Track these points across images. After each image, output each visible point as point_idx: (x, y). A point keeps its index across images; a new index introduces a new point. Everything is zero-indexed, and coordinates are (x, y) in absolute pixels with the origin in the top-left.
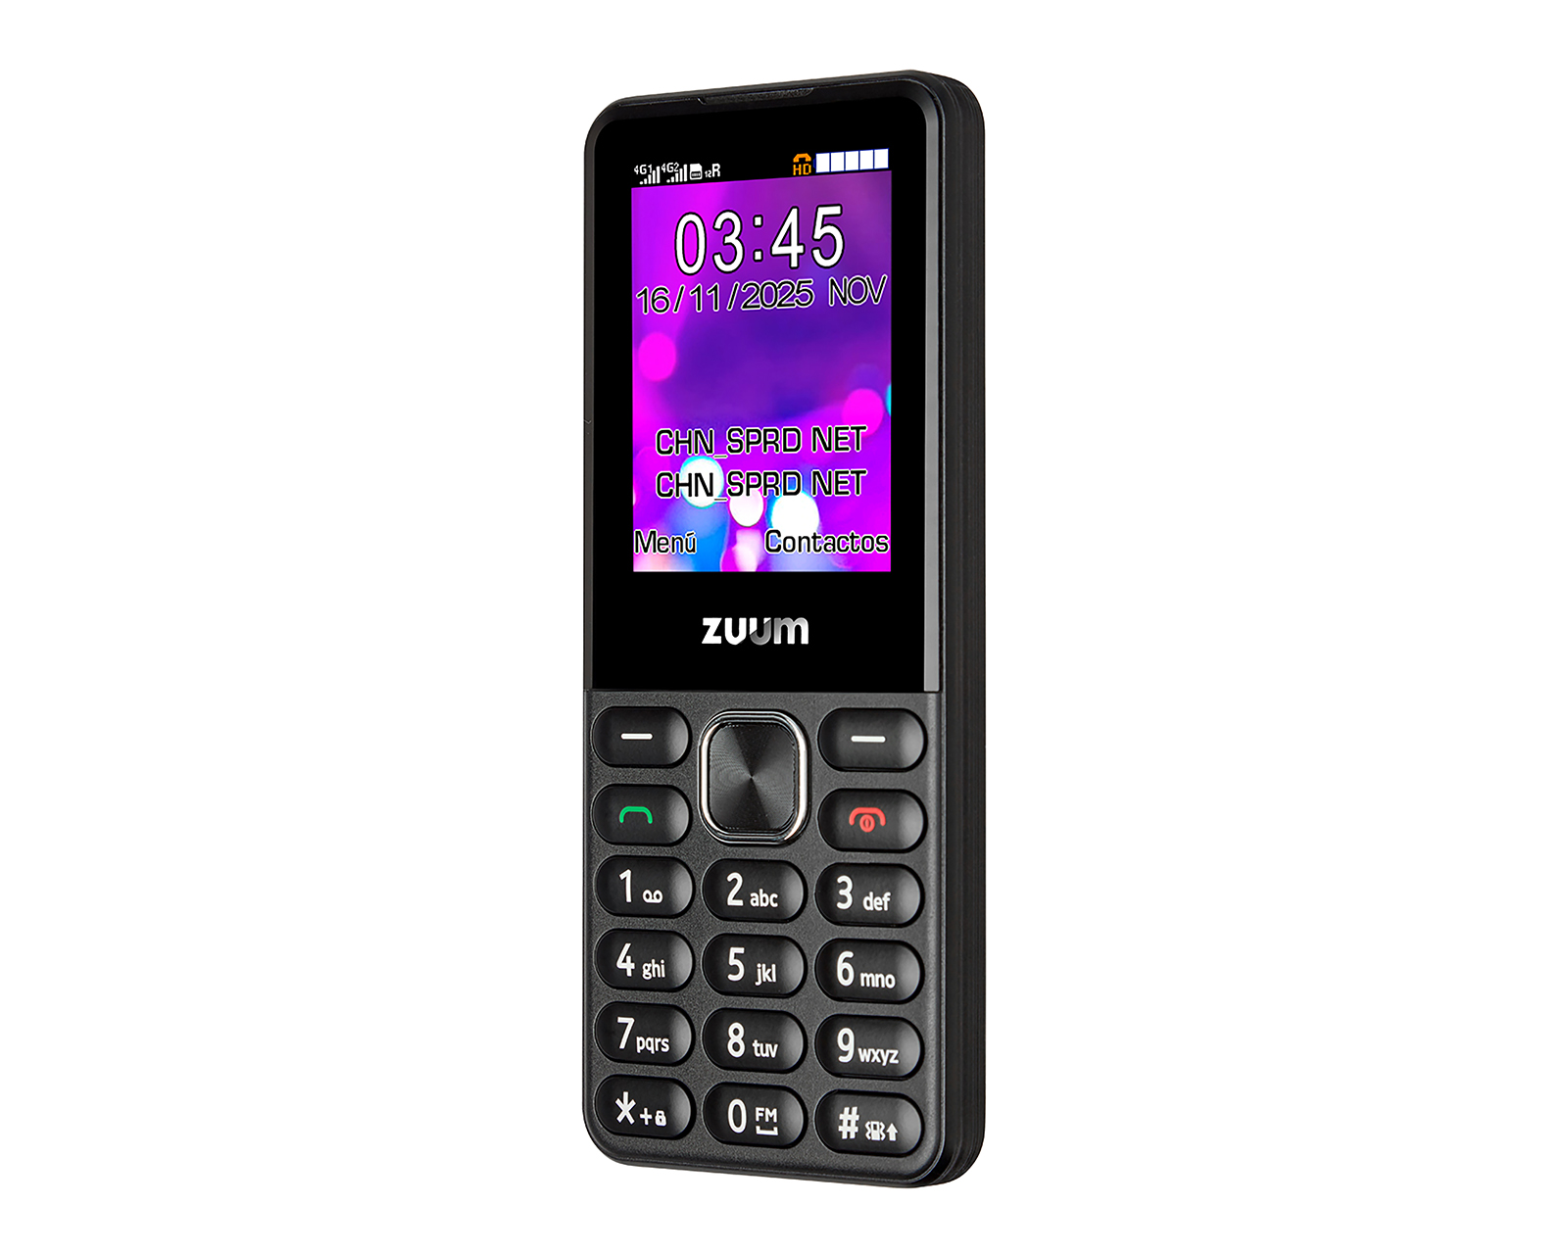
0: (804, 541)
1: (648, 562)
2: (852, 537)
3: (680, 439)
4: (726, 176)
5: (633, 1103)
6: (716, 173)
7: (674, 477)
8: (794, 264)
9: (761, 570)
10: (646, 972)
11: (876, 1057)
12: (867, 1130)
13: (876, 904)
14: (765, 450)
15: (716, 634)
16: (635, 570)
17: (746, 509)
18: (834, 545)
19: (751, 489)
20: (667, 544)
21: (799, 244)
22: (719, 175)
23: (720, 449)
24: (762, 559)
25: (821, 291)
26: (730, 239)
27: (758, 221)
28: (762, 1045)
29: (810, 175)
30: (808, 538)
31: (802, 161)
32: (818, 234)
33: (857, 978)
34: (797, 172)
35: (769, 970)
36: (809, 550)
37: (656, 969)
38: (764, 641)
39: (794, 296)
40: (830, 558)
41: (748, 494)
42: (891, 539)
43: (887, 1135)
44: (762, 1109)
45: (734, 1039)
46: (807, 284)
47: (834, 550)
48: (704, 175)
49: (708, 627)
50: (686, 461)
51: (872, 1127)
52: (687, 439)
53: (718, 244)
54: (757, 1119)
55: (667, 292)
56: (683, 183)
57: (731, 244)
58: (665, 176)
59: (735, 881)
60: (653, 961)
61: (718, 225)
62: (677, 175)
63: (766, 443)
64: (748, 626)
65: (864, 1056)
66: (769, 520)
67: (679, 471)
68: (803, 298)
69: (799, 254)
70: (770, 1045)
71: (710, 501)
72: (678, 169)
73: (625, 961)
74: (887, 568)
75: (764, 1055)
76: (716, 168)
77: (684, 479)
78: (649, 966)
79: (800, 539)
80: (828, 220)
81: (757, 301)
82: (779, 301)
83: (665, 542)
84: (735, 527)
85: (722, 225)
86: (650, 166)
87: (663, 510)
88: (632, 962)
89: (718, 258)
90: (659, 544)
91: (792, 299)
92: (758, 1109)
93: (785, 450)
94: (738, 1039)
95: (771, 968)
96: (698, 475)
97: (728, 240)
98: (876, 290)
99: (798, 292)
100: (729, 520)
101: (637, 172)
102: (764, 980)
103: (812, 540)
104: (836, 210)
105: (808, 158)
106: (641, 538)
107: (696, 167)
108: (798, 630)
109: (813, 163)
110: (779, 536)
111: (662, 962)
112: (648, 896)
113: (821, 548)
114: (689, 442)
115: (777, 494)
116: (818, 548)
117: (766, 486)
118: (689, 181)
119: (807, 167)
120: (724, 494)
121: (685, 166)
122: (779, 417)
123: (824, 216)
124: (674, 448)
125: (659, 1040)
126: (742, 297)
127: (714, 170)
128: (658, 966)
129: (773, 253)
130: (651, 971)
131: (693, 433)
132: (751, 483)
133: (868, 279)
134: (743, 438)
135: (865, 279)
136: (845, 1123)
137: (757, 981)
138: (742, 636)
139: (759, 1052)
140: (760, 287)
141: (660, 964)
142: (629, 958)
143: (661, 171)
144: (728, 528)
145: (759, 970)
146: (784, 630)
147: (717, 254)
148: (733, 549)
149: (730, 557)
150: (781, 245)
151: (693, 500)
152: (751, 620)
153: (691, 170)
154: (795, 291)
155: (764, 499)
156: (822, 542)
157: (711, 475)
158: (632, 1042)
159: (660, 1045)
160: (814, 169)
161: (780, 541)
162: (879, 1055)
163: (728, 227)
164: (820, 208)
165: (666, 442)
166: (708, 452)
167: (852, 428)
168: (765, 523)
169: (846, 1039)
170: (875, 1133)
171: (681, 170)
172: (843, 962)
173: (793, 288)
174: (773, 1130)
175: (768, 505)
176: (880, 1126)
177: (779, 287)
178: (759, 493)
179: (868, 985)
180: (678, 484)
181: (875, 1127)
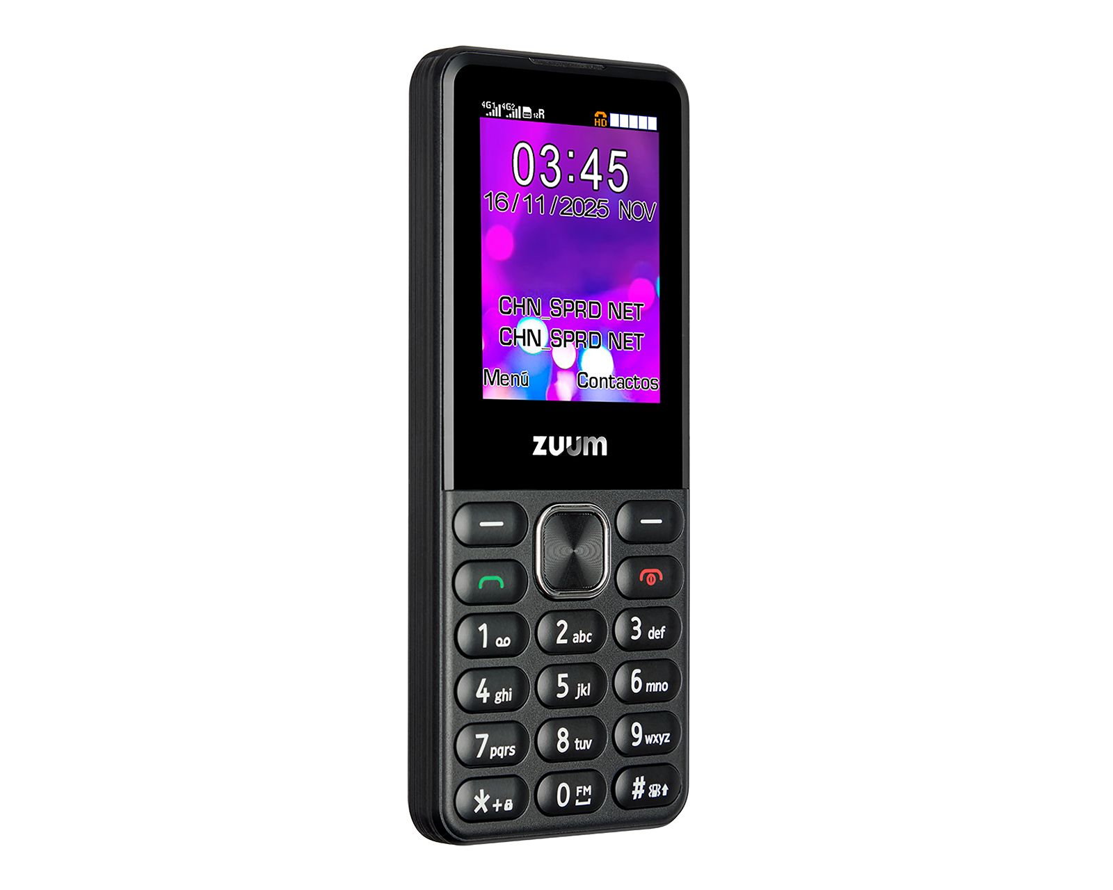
0: (604, 380)
1: (493, 392)
2: (635, 379)
3: (517, 304)
4: (549, 118)
5: (488, 797)
6: (541, 116)
7: (513, 331)
8: (596, 187)
9: (575, 400)
10: (497, 698)
11: (656, 740)
12: (649, 791)
13: (656, 634)
14: (577, 316)
15: (543, 448)
16: (484, 398)
17: (564, 356)
18: (623, 384)
19: (567, 343)
20: (508, 379)
21: (599, 174)
22: (543, 118)
23: (546, 313)
24: (575, 392)
25: (614, 208)
26: (552, 164)
27: (571, 154)
28: (581, 741)
29: (606, 127)
30: (606, 378)
31: (601, 117)
32: (612, 169)
33: (644, 686)
34: (597, 123)
35: (586, 688)
36: (606, 387)
37: (505, 695)
38: (576, 453)
39: (596, 210)
40: (621, 393)
41: (565, 346)
42: (660, 381)
43: (662, 792)
44: (581, 787)
45: (561, 739)
46: (604, 202)
47: (623, 387)
48: (533, 116)
49: (537, 443)
50: (521, 320)
51: (653, 788)
52: (522, 304)
53: (542, 166)
54: (578, 795)
55: (507, 196)
56: (518, 119)
57: (552, 168)
58: (505, 112)
59: (562, 626)
60: (504, 690)
61: (543, 153)
62: (513, 112)
63: (577, 311)
64: (566, 442)
65: (649, 740)
66: (580, 365)
67: (516, 327)
68: (602, 211)
69: (599, 181)
70: (587, 741)
71: (539, 349)
72: (514, 108)
73: (482, 692)
74: (657, 400)
75: (581, 748)
76: (542, 112)
77: (520, 333)
78: (500, 693)
79: (601, 379)
80: (618, 160)
81: (570, 210)
82: (585, 212)
83: (506, 378)
84: (556, 369)
85: (546, 154)
86: (494, 104)
87: (504, 355)
88: (488, 692)
89: (543, 177)
90: (502, 379)
91: (594, 212)
92: (578, 788)
93: (591, 316)
94: (564, 739)
95: (587, 686)
96: (530, 331)
97: (550, 164)
98: (650, 212)
99: (599, 207)
100: (552, 364)
101: (485, 105)
102: (582, 695)
103: (609, 380)
104: (623, 154)
105: (605, 116)
106: (488, 374)
107: (527, 109)
108: (600, 445)
109: (608, 119)
110: (587, 376)
111: (510, 689)
112: (499, 642)
114: (523, 306)
115: (585, 347)
116: (613, 386)
117: (577, 341)
118: (522, 119)
119: (604, 121)
120: (548, 345)
121: (519, 107)
122: (587, 292)
123: (616, 157)
124: (513, 310)
125: (508, 747)
126: (560, 206)
127: (540, 114)
128: (507, 693)
129: (582, 178)
130: (501, 698)
131: (526, 300)
132: (567, 339)
133: (644, 203)
134: (562, 306)
135: (642, 203)
136: (637, 788)
137: (577, 696)
138: (561, 449)
139: (579, 746)
140: (573, 201)
141: (509, 691)
142: (485, 689)
143: (502, 108)
144: (551, 370)
145: (579, 688)
146: (590, 445)
147: (543, 174)
148: (555, 384)
149: (553, 390)
150: (587, 173)
151: (526, 348)
152: (567, 438)
153: (524, 111)
154: (596, 207)
155: (576, 350)
156: (616, 381)
157: (539, 331)
158: (487, 751)
159: (509, 751)
160: (609, 123)
161: (587, 380)
162: (658, 738)
163: (550, 154)
164: (613, 152)
165: (507, 305)
166: (537, 314)
167: (635, 305)
168: (577, 367)
169: (637, 730)
170: (654, 793)
171: (516, 110)
172: (635, 676)
173: (595, 204)
174: (587, 801)
175: (579, 353)
176: (658, 787)
177: (586, 202)
178: (573, 346)
179: (651, 690)
180: (516, 337)
181: (655, 788)
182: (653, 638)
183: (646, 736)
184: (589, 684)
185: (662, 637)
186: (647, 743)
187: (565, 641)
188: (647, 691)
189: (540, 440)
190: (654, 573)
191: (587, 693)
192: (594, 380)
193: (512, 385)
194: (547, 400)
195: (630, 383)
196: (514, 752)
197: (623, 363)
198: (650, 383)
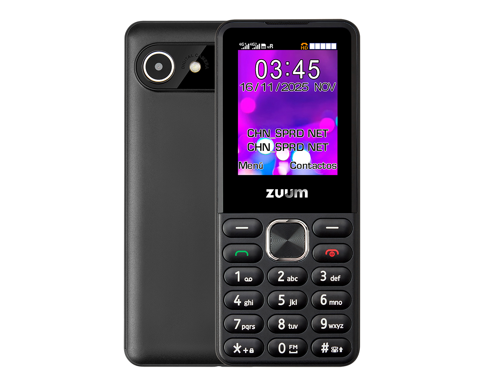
0: (305, 166)
1: (243, 172)
2: (323, 164)
3: (257, 132)
4: (275, 48)
5: (240, 346)
6: (271, 47)
7: (254, 145)
8: (301, 77)
9: (289, 174)
10: (245, 304)
11: (335, 327)
12: (332, 350)
13: (335, 279)
14: (290, 136)
15: (271, 195)
16: (239, 174)
17: (283, 155)
18: (316, 167)
19: (284, 149)
20: (252, 166)
21: (303, 71)
22: (272, 48)
23: (273, 135)
24: (289, 171)
25: (311, 87)
27: (288, 63)
28: (292, 325)
29: (307, 50)
30: (306, 165)
31: (304, 45)
32: (310, 68)
33: (328, 302)
34: (302, 48)
35: (294, 301)
36: (307, 168)
37: (250, 303)
38: (291, 196)
39: (301, 88)
40: (315, 171)
41: (283, 150)
42: (338, 165)
43: (339, 351)
44: (292, 345)
45: (281, 324)
46: (306, 84)
47: (316, 168)
48: (267, 47)
49: (268, 192)
50: (259, 139)
51: (334, 348)
52: (260, 132)
53: (272, 69)
54: (290, 349)
55: (252, 84)
56: (259, 49)
57: (277, 70)
58: (251, 47)
59: (281, 274)
60: (249, 300)
61: (272, 64)
62: (256, 47)
63: (290, 134)
64: (284, 192)
65: (331, 326)
66: (292, 159)
67: (257, 142)
68: (305, 88)
69: (303, 75)
70: (295, 325)
71: (269, 152)
72: (257, 45)
73: (237, 301)
74: (336, 174)
75: (292, 328)
76: (271, 45)
77: (258, 145)
78: (247, 302)
79: (303, 165)
80: (313, 64)
81: (287, 89)
82: (295, 89)
83: (251, 165)
84: (278, 161)
85: (273, 64)
86: (246, 43)
87: (250, 155)
88: (240, 301)
89: (272, 75)
90: (248, 166)
91: (300, 89)
92: (290, 346)
93: (298, 136)
94: (283, 324)
95: (295, 300)
96: (264, 144)
97: (276, 69)
98: (332, 87)
99: (303, 86)
100: (276, 159)
101: (240, 45)
102: (292, 304)
103: (308, 165)
104: (317, 61)
105: (307, 44)
106: (241, 164)
107: (264, 45)
108: (304, 193)
109: (309, 46)
110: (295, 163)
111: (252, 300)
112: (246, 279)
113: (311, 168)
114: (261, 133)
115: (295, 150)
116: (310, 168)
117: (290, 148)
118: (261, 49)
119: (306, 47)
120: (274, 150)
121: (259, 44)
122: (296, 126)
123: (313, 63)
124: (255, 135)
125: (251, 325)
126: (281, 87)
127: (271, 46)
128: (251, 302)
129: (293, 74)
130: (248, 304)
131: (262, 131)
132: (284, 147)
133: (329, 83)
134: (282, 132)
135: (328, 83)
136: (324, 348)
137: (290, 305)
138: (282, 195)
139: (290, 327)
140: (288, 84)
141: (251, 301)
142: (239, 300)
143: (250, 45)
144: (276, 161)
145: (291, 302)
146: (298, 193)
147: (272, 73)
148: (278, 168)
149: (277, 170)
150: (296, 71)
151: (262, 152)
152: (285, 190)
153: (262, 46)
154: (302, 86)
155: (290, 152)
156: (312, 166)
157: (269, 144)
158: (240, 327)
159: (251, 327)
160: (309, 48)
161: (296, 165)
162: (336, 326)
163: (276, 65)
164: (311, 61)
165: (251, 133)
166: (268, 136)
167: (323, 130)
168: (290, 160)
169: (324, 322)
170: (334, 350)
171: (258, 45)
172: (323, 297)
173: (301, 85)
174: (296, 352)
175: (291, 154)
176: (337, 348)
177: (296, 85)
178: (288, 150)
179: (332, 304)
180: (256, 147)
181: (335, 348)
182: (333, 280)
183: (329, 325)
184: (296, 300)
185: (339, 280)
186: (330, 328)
187: (283, 280)
188: (330, 304)
189: (270, 191)
190: (333, 251)
191: (295, 304)
192: (299, 166)
193: (254, 168)
194: (273, 175)
195: (320, 166)
196: (254, 328)
197: (315, 157)
198: (332, 166)
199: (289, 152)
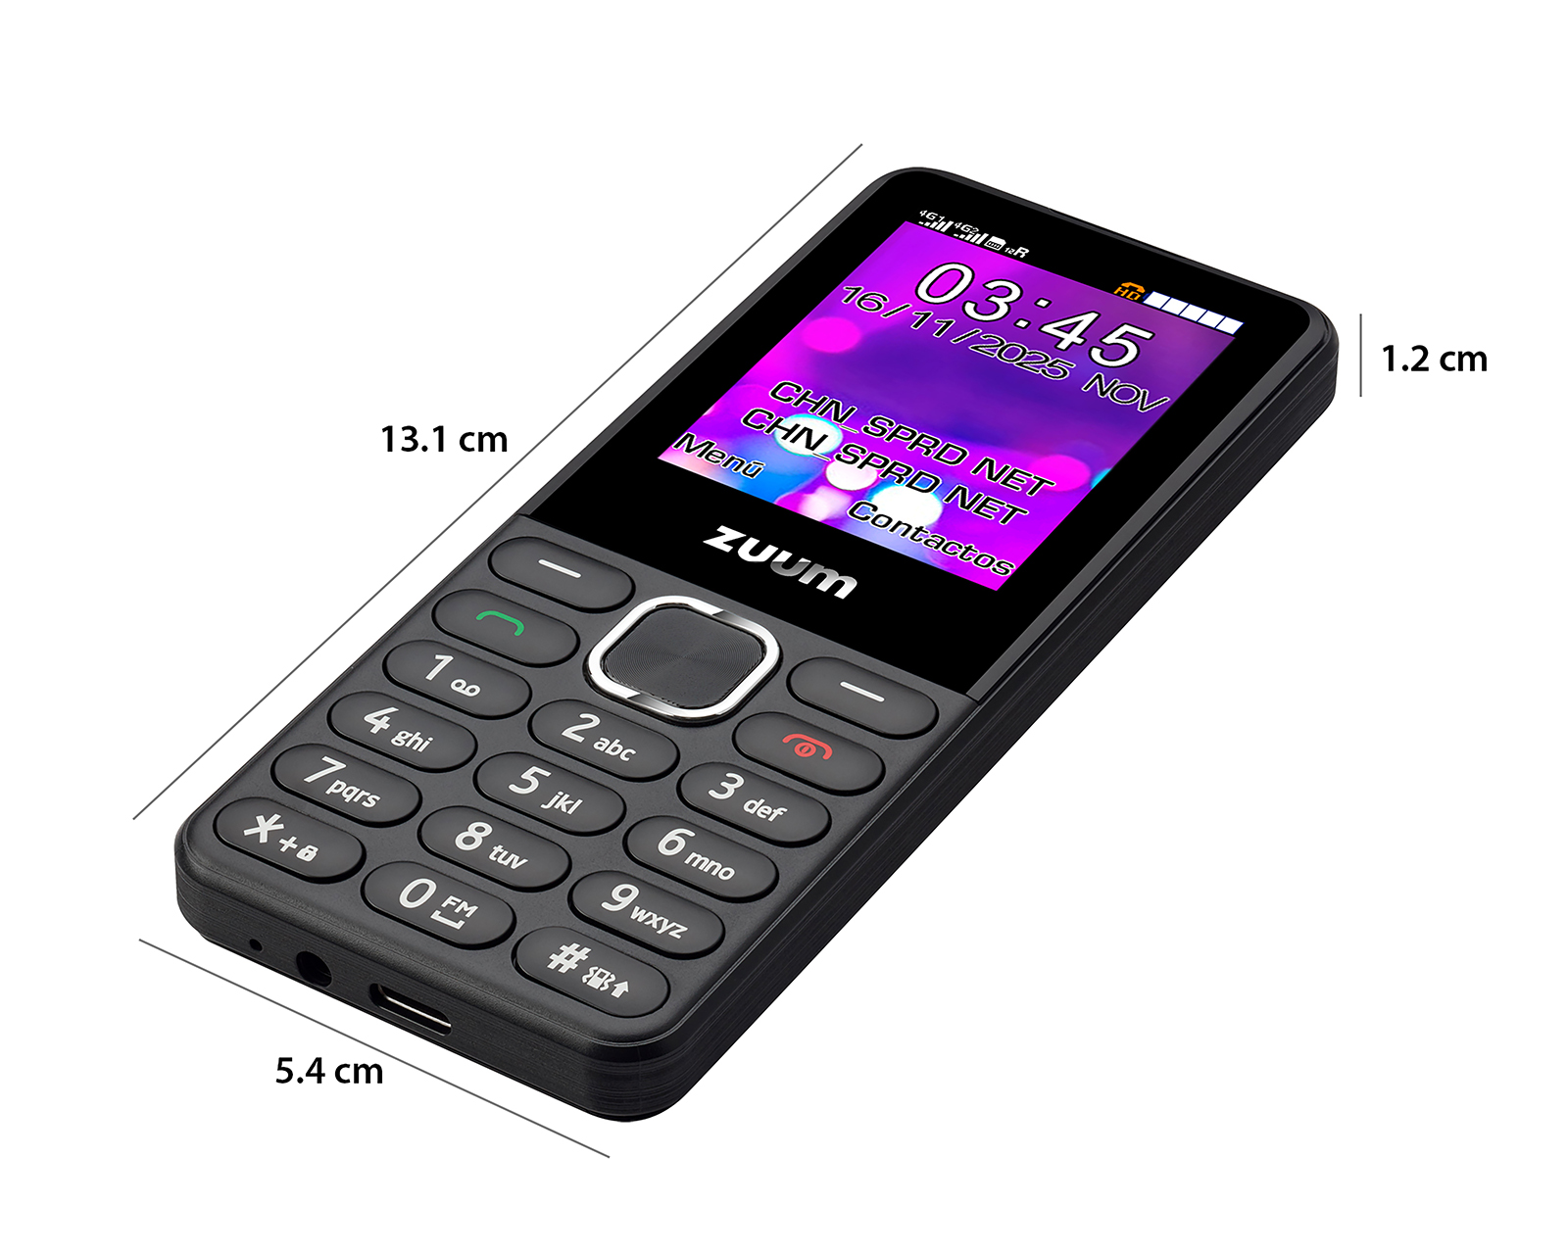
0: (902, 527)
1: (683, 459)
3: (807, 397)
4: (1030, 260)
5: (279, 827)
6: (1020, 254)
7: (775, 418)
8: (1062, 346)
9: (828, 524)
10: (399, 737)
11: (653, 922)
12: (587, 974)
13: (761, 810)
14: (911, 448)
15: (727, 543)
16: (662, 458)
18: (939, 544)
19: (867, 465)
20: (722, 458)
21: (1079, 336)
22: (1022, 256)
23: (853, 425)
24: (836, 517)
25: (1079, 377)
26: (1000, 301)
27: (1043, 303)
28: (506, 853)
30: (909, 526)
32: (1110, 340)
33: (685, 853)
35: (570, 802)
36: (903, 536)
37: (416, 741)
38: (787, 573)
39: (1043, 366)
40: (927, 551)
41: (860, 467)
42: (1018, 570)
43: (611, 989)
44: (459, 901)
45: (471, 834)
46: (1066, 366)
47: (936, 548)
48: (1003, 249)
49: (721, 534)
50: (801, 414)
51: (598, 973)
52: (817, 401)
53: (979, 296)
54: (444, 905)
55: (885, 300)
56: (973, 243)
57: (995, 303)
58: (954, 230)
59: (588, 720)
60: (417, 733)
61: (992, 285)
62: (970, 236)
63: (916, 443)
64: (774, 555)
65: (639, 915)
66: (872, 495)
67: (786, 417)
68: (1054, 372)
69: (1073, 343)
70: (517, 857)
71: (807, 453)
72: (976, 233)
73: (379, 718)
74: (994, 586)
75: (500, 862)
76: (1023, 250)
77: (788, 424)
78: (408, 735)
79: (899, 523)
80: (1128, 336)
81: (993, 350)
82: (1020, 361)
83: (720, 455)
84: (822, 481)
85: (996, 287)
86: (942, 217)
87: (738, 434)
88: (388, 723)
89: (971, 304)
91: (1039, 367)
92: (452, 898)
93: (937, 457)
94: (477, 836)
95: (575, 801)
96: (807, 430)
97: (993, 299)
98: (1147, 403)
99: (1050, 365)
100: (819, 475)
101: (923, 214)
102: (557, 807)
103: (913, 531)
104: (1146, 335)
106: (691, 440)
107: (1002, 242)
108: (839, 584)
109: (1145, 295)
110: (874, 510)
111: (430, 739)
112: (458, 685)
114: (818, 404)
115: (899, 482)
116: (916, 539)
117: (889, 471)
118: (981, 245)
120: (830, 455)
121: (986, 234)
122: (948, 433)
123: (1128, 332)
124: (794, 400)
125: (368, 794)
126: (977, 339)
127: (1019, 251)
128: (420, 741)
129: (1043, 329)
130: (406, 741)
131: (829, 400)
132: (870, 462)
133: (1145, 393)
134: (891, 429)
135: (1141, 390)
136: (564, 955)
137: (545, 804)
138: (763, 557)
139: (496, 857)
140: (1006, 344)
141: (424, 741)
142: (387, 719)
143: (953, 226)
144: (812, 479)
145: (557, 797)
146: (820, 577)
148: (805, 495)
149: (798, 498)
150: (1056, 328)
152: (784, 552)
153: (990, 240)
155: (879, 479)
156: (926, 536)
157: (825, 437)
158: (325, 781)
159: (365, 798)
160: (1141, 301)
161: (872, 514)
162: (660, 924)
163: (1003, 292)
164: (1126, 325)
165: (788, 392)
166: (836, 419)
167: (1035, 477)
168: (864, 494)
169: (625, 893)
170: (596, 980)
171: (978, 235)
172: (678, 835)
173: (1047, 361)
174: (457, 922)
175: (879, 484)
176: (609, 977)
177: (1030, 353)
178: (876, 473)
179: (694, 865)
180: (776, 425)
181: (601, 975)
182: (752, 811)
183: (637, 908)
184: (579, 802)
185: (771, 819)
186: (633, 917)
187: (580, 739)
188: (687, 862)
189: (731, 534)
190: (815, 745)
191: (567, 810)
192: (883, 520)
193: (725, 466)
194: (775, 503)
195: (953, 549)
196: (373, 803)
197: (958, 524)
198: (995, 564)
199: (875, 477)
